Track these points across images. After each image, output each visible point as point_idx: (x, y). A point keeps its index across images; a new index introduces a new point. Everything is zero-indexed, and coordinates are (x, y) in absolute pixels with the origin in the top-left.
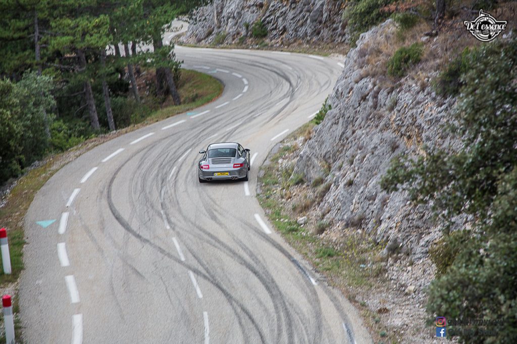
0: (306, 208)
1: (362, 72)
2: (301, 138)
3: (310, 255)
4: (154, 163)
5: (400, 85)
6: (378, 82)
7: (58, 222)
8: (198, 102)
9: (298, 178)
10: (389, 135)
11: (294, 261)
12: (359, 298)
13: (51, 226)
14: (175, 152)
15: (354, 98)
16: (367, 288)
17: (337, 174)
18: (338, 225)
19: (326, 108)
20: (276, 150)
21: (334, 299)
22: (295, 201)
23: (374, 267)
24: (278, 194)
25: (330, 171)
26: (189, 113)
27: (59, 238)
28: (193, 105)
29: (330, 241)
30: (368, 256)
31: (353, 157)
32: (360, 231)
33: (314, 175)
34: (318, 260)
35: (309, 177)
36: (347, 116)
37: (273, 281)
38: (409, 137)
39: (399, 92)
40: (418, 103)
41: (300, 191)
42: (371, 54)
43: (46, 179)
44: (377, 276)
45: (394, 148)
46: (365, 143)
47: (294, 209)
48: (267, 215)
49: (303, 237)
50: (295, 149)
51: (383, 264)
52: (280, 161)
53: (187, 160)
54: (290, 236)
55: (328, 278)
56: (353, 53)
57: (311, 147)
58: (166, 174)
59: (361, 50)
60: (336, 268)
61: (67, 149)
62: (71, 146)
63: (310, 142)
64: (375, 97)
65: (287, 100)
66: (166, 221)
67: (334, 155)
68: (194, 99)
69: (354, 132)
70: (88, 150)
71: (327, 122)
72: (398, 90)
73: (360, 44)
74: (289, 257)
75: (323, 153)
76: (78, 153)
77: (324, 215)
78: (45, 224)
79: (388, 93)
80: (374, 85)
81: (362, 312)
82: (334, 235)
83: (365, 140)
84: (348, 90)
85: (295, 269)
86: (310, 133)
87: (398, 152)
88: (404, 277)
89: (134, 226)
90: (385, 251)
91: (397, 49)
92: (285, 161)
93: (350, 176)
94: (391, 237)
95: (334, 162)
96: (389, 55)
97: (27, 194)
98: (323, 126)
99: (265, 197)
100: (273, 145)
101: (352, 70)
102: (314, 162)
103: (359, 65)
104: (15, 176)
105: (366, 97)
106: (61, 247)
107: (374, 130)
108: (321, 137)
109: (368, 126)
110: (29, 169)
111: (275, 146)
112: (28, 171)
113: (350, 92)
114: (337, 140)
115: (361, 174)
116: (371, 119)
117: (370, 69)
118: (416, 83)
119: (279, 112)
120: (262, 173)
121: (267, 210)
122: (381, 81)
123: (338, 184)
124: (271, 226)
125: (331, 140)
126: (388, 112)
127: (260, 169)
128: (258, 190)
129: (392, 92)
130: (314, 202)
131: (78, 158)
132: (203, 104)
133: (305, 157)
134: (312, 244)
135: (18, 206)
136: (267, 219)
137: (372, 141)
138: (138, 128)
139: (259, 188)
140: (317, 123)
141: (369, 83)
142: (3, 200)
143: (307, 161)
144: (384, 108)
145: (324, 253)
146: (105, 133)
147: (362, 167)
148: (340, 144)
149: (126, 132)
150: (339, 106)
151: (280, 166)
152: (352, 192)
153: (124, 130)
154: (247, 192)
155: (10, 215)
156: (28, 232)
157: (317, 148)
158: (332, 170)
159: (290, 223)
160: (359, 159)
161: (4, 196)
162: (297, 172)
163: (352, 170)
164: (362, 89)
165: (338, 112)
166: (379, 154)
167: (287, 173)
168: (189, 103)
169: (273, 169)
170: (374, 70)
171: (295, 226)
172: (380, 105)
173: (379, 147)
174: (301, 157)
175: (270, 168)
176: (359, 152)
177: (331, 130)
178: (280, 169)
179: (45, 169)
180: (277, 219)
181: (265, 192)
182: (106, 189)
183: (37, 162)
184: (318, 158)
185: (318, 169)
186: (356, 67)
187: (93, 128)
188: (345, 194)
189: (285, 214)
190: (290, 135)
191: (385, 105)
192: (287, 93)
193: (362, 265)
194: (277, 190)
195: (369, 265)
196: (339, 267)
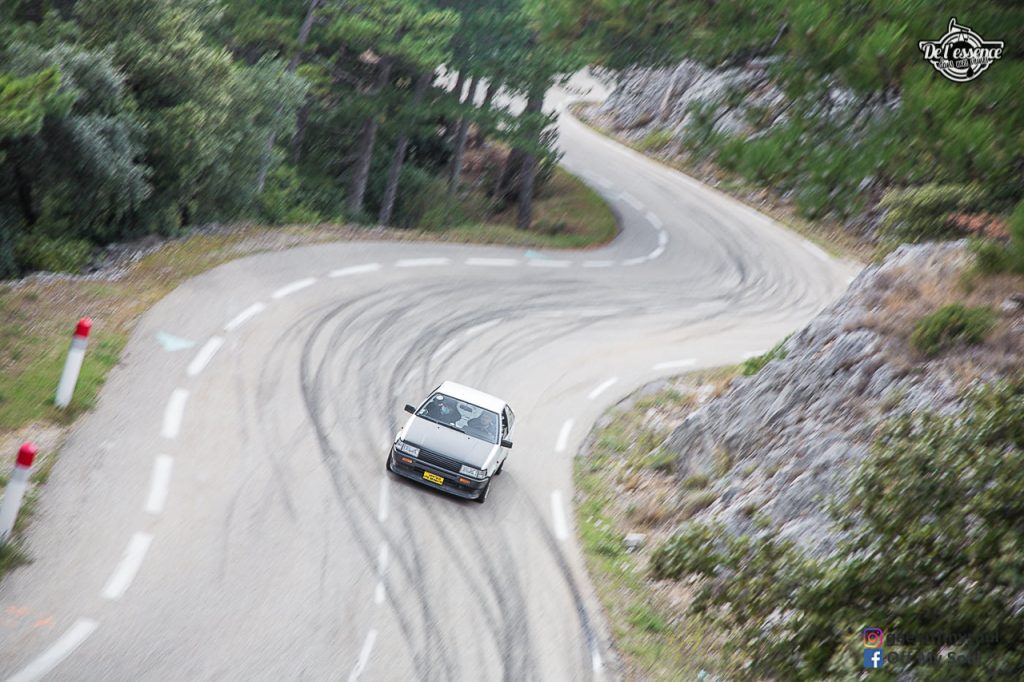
0: (652, 522)
1: (866, 316)
2: (708, 389)
3: (616, 611)
5: (923, 372)
6: (886, 347)
7: (195, 351)
8: (558, 240)
9: (665, 457)
10: (860, 453)
11: (581, 610)
13: (179, 353)
14: (468, 314)
15: (827, 356)
17: (737, 483)
18: (692, 579)
19: (778, 353)
20: (654, 389)
22: (637, 500)
24: (615, 471)
25: (725, 472)
26: (530, 254)
27: (183, 379)
28: (546, 240)
29: (664, 602)
31: (779, 464)
33: (698, 467)
34: (625, 628)
35: (684, 468)
36: (802, 384)
37: (525, 629)
39: (915, 383)
41: (657, 485)
42: (899, 290)
43: (215, 263)
46: (810, 450)
47: (631, 513)
48: (575, 501)
49: (620, 574)
50: (688, 403)
52: (651, 412)
53: (483, 337)
54: (600, 562)
55: (629, 670)
56: (873, 273)
57: (714, 413)
59: (885, 274)
60: (651, 657)
61: (281, 225)
62: (290, 222)
63: (717, 402)
64: (869, 373)
65: (722, 305)
66: (386, 434)
67: (748, 446)
68: (554, 231)
69: (801, 420)
70: (315, 241)
71: (763, 380)
72: (914, 379)
73: (890, 264)
74: (577, 599)
75: (729, 435)
76: (295, 240)
78: (172, 344)
79: (894, 378)
80: (877, 350)
82: (679, 594)
83: (814, 442)
84: (826, 339)
85: (575, 625)
86: (728, 386)
89: (328, 416)
91: (949, 303)
92: (659, 418)
93: (756, 496)
95: (741, 458)
96: (929, 307)
97: (167, 275)
98: (752, 384)
99: (587, 469)
100: (653, 378)
101: (850, 304)
102: (706, 442)
103: (866, 301)
104: (164, 234)
105: (851, 365)
106: (179, 399)
107: (838, 433)
108: (739, 404)
109: (831, 421)
110: (194, 232)
111: (654, 382)
112: (191, 234)
113: (827, 343)
114: (765, 420)
115: (776, 505)
116: (843, 410)
117: (883, 317)
118: (954, 382)
119: (692, 322)
120: (606, 421)
121: (581, 493)
122: (892, 347)
123: (729, 502)
124: (572, 526)
125: (753, 417)
126: (880, 409)
127: (607, 411)
128: (584, 449)
129: (902, 378)
130: (671, 515)
131: (290, 250)
132: (564, 247)
133: (693, 427)
134: (631, 592)
135: (141, 291)
136: (571, 509)
137: (825, 450)
138: (425, 240)
139: (587, 445)
140: (746, 374)
141: (869, 343)
142: (120, 268)
143: (693, 437)
144: (873, 402)
145: (644, 619)
146: (363, 223)
147: (785, 491)
148: (766, 432)
149: (401, 238)
150: (796, 360)
151: (644, 421)
152: (744, 530)
153: (399, 233)
154: (561, 445)
155: (119, 301)
156: (134, 346)
157: (723, 418)
158: (730, 472)
159: (610, 535)
160: (786, 473)
161: (126, 262)
162: (667, 447)
163: (763, 489)
164: (852, 346)
165: (790, 369)
166: (825, 481)
167: (650, 442)
168: (542, 233)
169: (630, 422)
170: (889, 321)
171: (616, 547)
172: (870, 393)
173: (831, 469)
174: (687, 424)
175: (624, 418)
176: (793, 460)
177: (762, 398)
178: (642, 428)
179: (223, 244)
180: (592, 517)
181: (592, 457)
182: (312, 325)
183: (214, 226)
184: (717, 435)
185: (708, 459)
186: (858, 303)
187: (347, 206)
188: (733, 526)
189: (608, 515)
190: (693, 372)
191: (879, 394)
192: (729, 293)
193: (702, 674)
194: (617, 465)
195: (715, 679)
196: (658, 657)
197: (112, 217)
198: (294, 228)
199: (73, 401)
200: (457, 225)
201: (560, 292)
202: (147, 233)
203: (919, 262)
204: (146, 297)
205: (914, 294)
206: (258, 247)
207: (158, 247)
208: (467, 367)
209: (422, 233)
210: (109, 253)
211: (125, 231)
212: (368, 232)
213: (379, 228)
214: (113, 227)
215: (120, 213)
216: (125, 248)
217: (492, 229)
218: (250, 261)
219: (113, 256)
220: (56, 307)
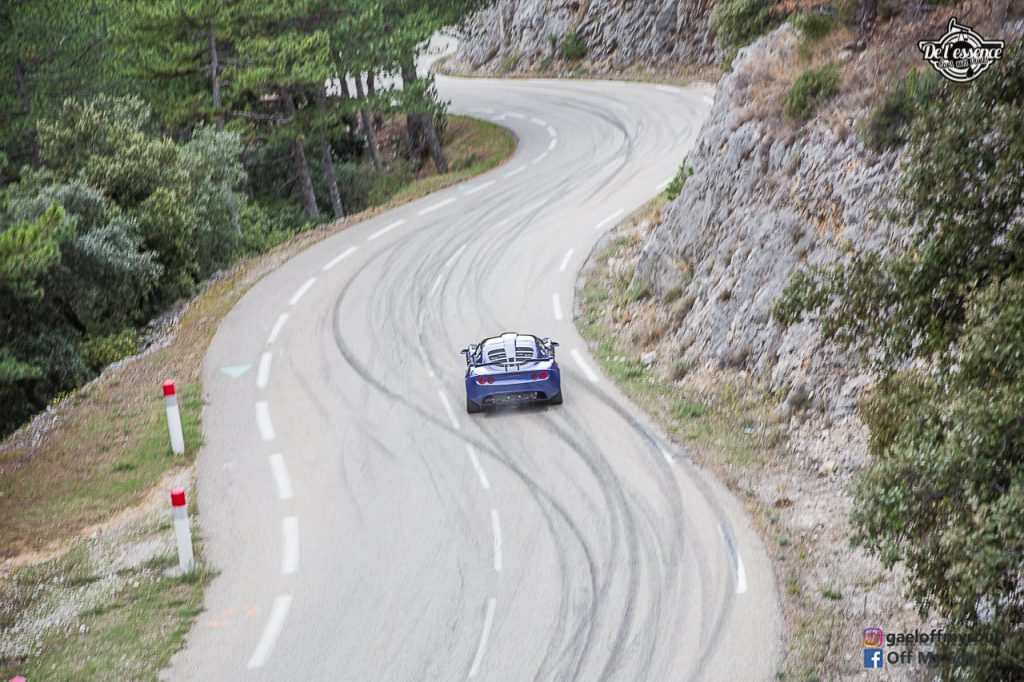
0: (655, 338)
1: (743, 112)
2: (644, 224)
3: (662, 415)
4: (406, 270)
5: (806, 132)
6: (769, 128)
7: (255, 369)
8: (476, 167)
9: (640, 288)
10: (788, 214)
11: (637, 426)
12: (743, 483)
13: (244, 377)
14: (439, 253)
15: (730, 155)
16: (756, 466)
17: (705, 281)
18: (707, 365)
19: (685, 173)
20: (604, 244)
21: (703, 487)
22: (636, 328)
23: (768, 432)
24: (609, 316)
25: (692, 276)
26: (461, 187)
27: (257, 394)
28: (468, 172)
29: (694, 392)
30: (757, 415)
31: (731, 252)
32: (743, 374)
33: (668, 284)
34: (675, 423)
35: (659, 289)
36: (719, 185)
37: (603, 459)
38: (822, 219)
39: (803, 145)
40: (836, 162)
41: (645, 311)
42: (757, 82)
43: (235, 299)
44: (773, 446)
45: (797, 236)
46: (749, 230)
47: (636, 340)
48: (590, 350)
49: (650, 387)
50: (635, 242)
51: (782, 426)
52: (611, 262)
53: (461, 263)
54: (630, 384)
55: (694, 451)
56: (728, 81)
57: (661, 238)
58: (426, 285)
59: (739, 76)
60: (705, 434)
61: (267, 251)
62: (273, 245)
63: (660, 229)
64: (765, 152)
65: (621, 160)
66: (427, 366)
67: (699, 250)
68: (468, 164)
69: (730, 212)
70: (301, 250)
71: (687, 195)
72: (802, 141)
73: (738, 66)
74: (629, 418)
75: (682, 248)
76: (284, 255)
77: (683, 350)
78: (235, 372)
79: (786, 147)
80: (763, 133)
81: (750, 506)
82: (701, 381)
83: (749, 223)
84: (720, 143)
85: (638, 439)
86: (658, 214)
87: (804, 244)
88: (817, 448)
89: (377, 372)
90: (785, 406)
91: (799, 73)
92: (620, 261)
93: (725, 284)
94: (794, 383)
95: (699, 261)
96: (786, 84)
97: (204, 325)
98: (681, 202)
99: (586, 323)
100: (599, 236)
101: (725, 109)
102: (666, 262)
103: (737, 102)
104: (186, 296)
105: (749, 154)
106: (262, 409)
107: (764, 208)
108: (678, 221)
109: (754, 201)
110: (207, 283)
111: (602, 238)
112: (206, 287)
113: (722, 147)
114: (704, 225)
115: (743, 281)
116: (758, 190)
117: (755, 107)
118: (832, 129)
119: (607, 182)
120: (582, 282)
121: (592, 342)
122: (774, 127)
123: (705, 298)
124: (598, 369)
125: (694, 226)
126: (786, 177)
127: (579, 275)
128: (577, 311)
129: (792, 145)
130: (667, 327)
131: (285, 266)
132: (483, 171)
133: (650, 255)
134: (665, 397)
135: (192, 344)
136: (590, 358)
137: (760, 225)
138: (380, 213)
139: (577, 306)
140: (671, 198)
141: (754, 132)
142: (167, 334)
143: (655, 262)
144: (780, 172)
145: (686, 411)
146: (327, 222)
147: (745, 269)
148: (708, 232)
149: (361, 220)
150: (705, 170)
151: (610, 271)
152: (729, 311)
153: (357, 216)
154: (559, 315)
155: (180, 359)
156: (208, 386)
157: (671, 239)
158: (696, 275)
159: (629, 363)
160: (739, 256)
161: (169, 329)
162: (638, 280)
163: (728, 274)
164: (743, 140)
165: (704, 179)
166: (771, 247)
167: (622, 281)
168: (461, 169)
169: (600, 275)
170: (761, 109)
171: (637, 369)
172: (774, 166)
173: (772, 236)
174: (646, 255)
175: (594, 274)
176: (740, 244)
177: (694, 209)
178: (611, 275)
179: (233, 283)
180: (609, 357)
181: (587, 313)
182: (330, 314)
183: (220, 273)
184: (672, 255)
185: (674, 274)
186: (732, 105)
187: (307, 214)
188: (718, 314)
189: (620, 349)
190: (626, 218)
191: (780, 166)
192: (621, 148)
193: (748, 430)
194: (607, 310)
195: (759, 429)
196: (710, 433)
197: (141, 300)
198: (279, 247)
199: (186, 446)
200: (396, 192)
201: (498, 205)
202: (173, 301)
203: (760, 55)
204: (198, 347)
205: (769, 79)
206: (261, 273)
207: (187, 306)
208: (460, 292)
209: (374, 208)
210: (153, 328)
211: (156, 307)
212: (334, 226)
213: (341, 221)
214: (146, 307)
215: (146, 295)
216: (163, 319)
217: (424, 183)
218: (259, 286)
219: (157, 329)
220: (137, 383)
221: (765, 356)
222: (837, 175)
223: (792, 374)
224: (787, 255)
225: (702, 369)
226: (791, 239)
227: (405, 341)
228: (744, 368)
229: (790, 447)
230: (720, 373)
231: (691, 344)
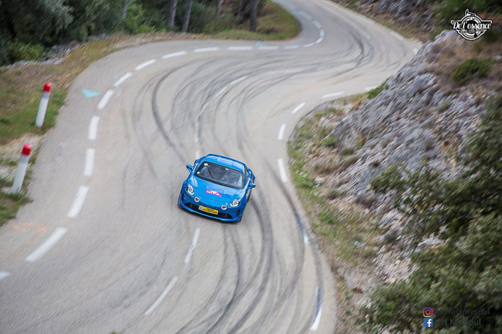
0: (327, 171)
1: (429, 66)
2: (350, 106)
3: (313, 215)
4: (208, 76)
5: (459, 92)
6: (439, 81)
7: (101, 97)
8: (272, 36)
9: (332, 140)
10: (429, 133)
11: (297, 216)
12: (341, 271)
13: (93, 98)
14: (230, 75)
15: (411, 87)
16: (351, 264)
17: (368, 151)
18: (349, 198)
19: (384, 86)
20: (323, 107)
21: (318, 263)
22: (320, 161)
23: (367, 248)
24: (308, 149)
25: (362, 146)
26: (258, 43)
27: (96, 111)
28: (266, 36)
29: (336, 209)
30: (365, 237)
31: (389, 141)
32: (367, 211)
33: (348, 144)
34: (318, 223)
35: (341, 145)
36: (399, 101)
37: (270, 225)
38: (447, 144)
39: (454, 98)
40: (468, 115)
41: (329, 154)
42: (444, 52)
43: (106, 54)
44: (366, 257)
45: (429, 148)
46: (404, 133)
47: (317, 168)
48: (290, 163)
49: (313, 197)
50: (340, 113)
51: (375, 249)
52: (323, 119)
53: (239, 85)
54: (303, 191)
55: (321, 242)
56: (429, 45)
57: (355, 118)
58: (215, 90)
59: (436, 44)
60: (331, 236)
61: (136, 34)
62: (140, 32)
63: (357, 112)
64: (432, 94)
65: (353, 65)
66: (196, 135)
67: (373, 133)
68: (268, 32)
69: (398, 119)
70: (154, 41)
71: (378, 100)
73: (438, 40)
74: (294, 210)
75: (363, 128)
76: (144, 41)
77: (340, 184)
78: (89, 94)
79: (444, 96)
80: (435, 82)
81: (339, 285)
82: (343, 205)
83: (406, 129)
84: (409, 79)
85: (294, 222)
86: (360, 104)
87: (431, 153)
88: (389, 268)
89: (167, 127)
90: (382, 238)
91: (470, 57)
92: (327, 121)
93: (379, 157)
94: (393, 227)
95: (370, 139)
96: (459, 60)
97: (83, 61)
98: (374, 102)
99: (294, 147)
100: (322, 102)
101: (420, 61)
102: (352, 132)
103: (428, 59)
104: (80, 40)
105: (423, 91)
106: (95, 121)
107: (417, 124)
108: (367, 112)
109: (413, 119)
110: (94, 38)
111: (323, 104)
112: (93, 39)
113: (410, 80)
114: (381, 120)
115: (388, 161)
116: (419, 113)
117: (437, 67)
118: (474, 96)
119: (340, 74)
120: (301, 124)
121: (292, 159)
122: (442, 81)
123: (365, 160)
124: (289, 175)
125: (375, 118)
126: (437, 112)
127: (302, 119)
128: (291, 138)
129: (448, 96)
130: (336, 168)
131: (142, 46)
132: (274, 39)
133: (345, 125)
134: (319, 206)
135: (71, 69)
136: (288, 167)
137: (411, 133)
138: (207, 39)
139: (293, 136)
140: (370, 98)
141: (431, 80)
142: (60, 58)
143: (345, 130)
144: (435, 108)
145: (327, 218)
146: (176, 31)
147: (392, 154)
148: (381, 126)
149: (195, 38)
150: (395, 90)
151: (320, 124)
152: (373, 173)
153: (194, 36)
154: (281, 136)
155: (62, 74)
156: (71, 96)
157: (360, 120)
158: (365, 146)
159: (307, 179)
160: (393, 145)
161: (62, 55)
162: (332, 135)
163: (382, 152)
164: (422, 82)
165: (392, 94)
166: (412, 148)
167: (324, 133)
168: (263, 33)
169: (313, 124)
170: (440, 69)
171: (311, 184)
172: (433, 104)
173: (415, 142)
174: (342, 124)
175: (310, 122)
176: (396, 138)
177: (379, 109)
178: (319, 127)
179: (109, 44)
180: (298, 171)
181: (297, 142)
182: (155, 84)
183: (104, 35)
184: (357, 128)
185: (353, 140)
186: (425, 60)
187: (167, 23)
188: (368, 172)
189: (306, 169)
190: (342, 98)
191: (437, 104)
192: (356, 59)
193: (356, 243)
194: (308, 145)
195: (363, 245)
196: (335, 236)
197: (53, 33)
198: (143, 35)
199: (44, 124)
200: (221, 31)
201: (274, 62)
202: (71, 40)
203: (453, 39)
204: (74, 71)
205: (452, 54)
206: (126, 45)
207: (77, 47)
209: (205, 35)
210: (54, 50)
211: (61, 39)
212: (178, 36)
213: (184, 34)
214: (55, 37)
215: (58, 30)
216: (61, 48)
217: (238, 32)
218: (122, 52)
219: (56, 52)
220: (31, 78)
221: (382, 206)
222: (465, 123)
223: (393, 222)
224: (419, 155)
225: (346, 199)
226: (425, 147)
227: (190, 115)
228: (369, 208)
229: (375, 262)
230: (354, 206)
231: (346, 183)
